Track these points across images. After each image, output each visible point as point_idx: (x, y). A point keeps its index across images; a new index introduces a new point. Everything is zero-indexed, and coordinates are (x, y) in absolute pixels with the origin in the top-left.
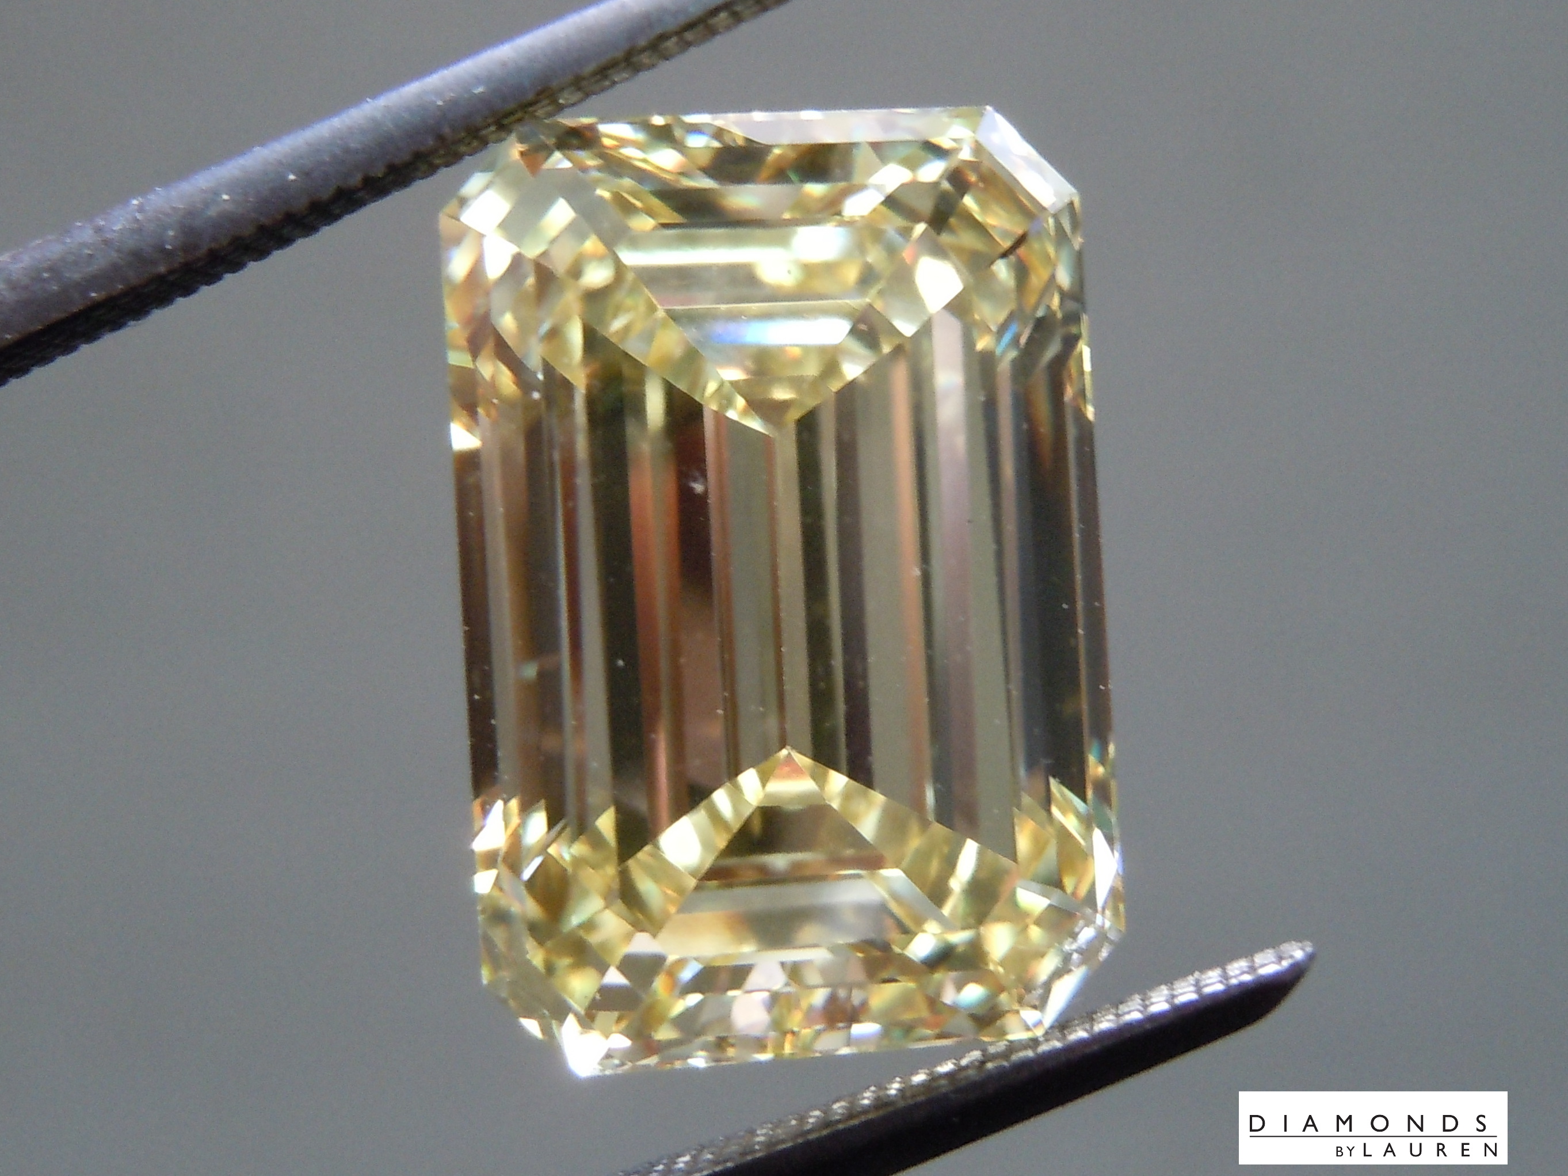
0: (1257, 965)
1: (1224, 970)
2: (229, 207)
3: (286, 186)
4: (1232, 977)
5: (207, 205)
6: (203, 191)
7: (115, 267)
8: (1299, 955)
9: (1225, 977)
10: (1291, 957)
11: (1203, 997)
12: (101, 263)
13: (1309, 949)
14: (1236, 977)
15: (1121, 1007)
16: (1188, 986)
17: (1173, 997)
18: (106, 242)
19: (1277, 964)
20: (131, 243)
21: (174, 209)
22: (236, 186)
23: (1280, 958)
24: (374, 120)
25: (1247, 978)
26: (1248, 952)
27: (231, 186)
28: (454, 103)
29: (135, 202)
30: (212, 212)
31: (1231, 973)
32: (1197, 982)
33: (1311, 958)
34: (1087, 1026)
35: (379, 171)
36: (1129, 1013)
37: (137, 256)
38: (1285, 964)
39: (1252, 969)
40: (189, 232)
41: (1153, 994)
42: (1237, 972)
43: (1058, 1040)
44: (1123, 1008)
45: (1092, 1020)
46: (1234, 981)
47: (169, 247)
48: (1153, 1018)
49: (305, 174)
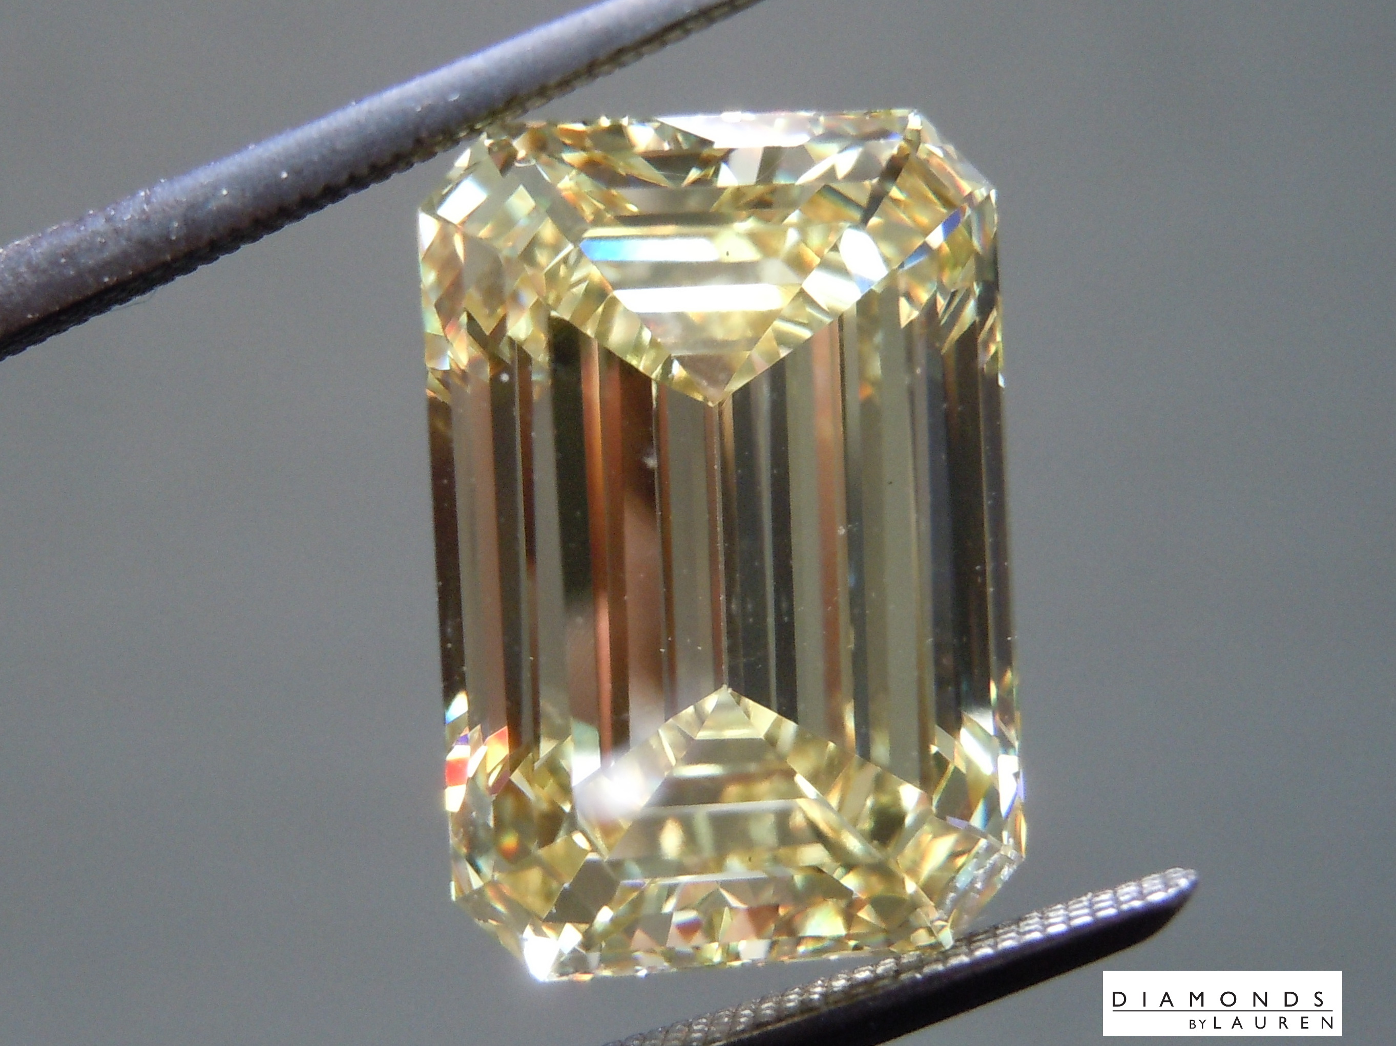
0: (1145, 891)
1: (1115, 893)
2: (227, 201)
3: (280, 183)
4: (1122, 903)
5: (207, 200)
6: (202, 186)
7: (125, 255)
8: (1184, 883)
9: (1117, 902)
10: (1177, 885)
11: (1097, 921)
12: (112, 250)
13: (1193, 877)
14: (1126, 902)
15: (1022, 924)
16: (1082, 908)
17: (1070, 919)
18: (117, 231)
19: (1163, 891)
20: (139, 232)
21: (177, 201)
22: (236, 181)
23: (1167, 886)
24: (358, 123)
25: (1137, 904)
26: (1137, 875)
27: (231, 182)
28: (430, 109)
29: (142, 194)
30: (213, 205)
31: (1122, 899)
32: (1091, 905)
33: (1194, 885)
34: (991, 941)
35: (364, 170)
36: (1030, 932)
37: (145, 244)
38: (1172, 891)
39: (1141, 895)
40: (191, 224)
41: (1051, 914)
42: (1127, 897)
43: (966, 955)
44: (1024, 926)
45: (995, 936)
46: (1125, 907)
47: (174, 238)
48: (1051, 938)
49: (296, 172)
